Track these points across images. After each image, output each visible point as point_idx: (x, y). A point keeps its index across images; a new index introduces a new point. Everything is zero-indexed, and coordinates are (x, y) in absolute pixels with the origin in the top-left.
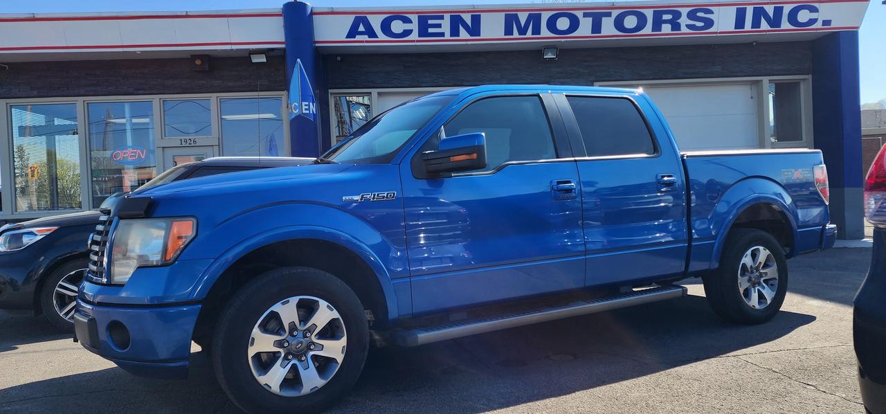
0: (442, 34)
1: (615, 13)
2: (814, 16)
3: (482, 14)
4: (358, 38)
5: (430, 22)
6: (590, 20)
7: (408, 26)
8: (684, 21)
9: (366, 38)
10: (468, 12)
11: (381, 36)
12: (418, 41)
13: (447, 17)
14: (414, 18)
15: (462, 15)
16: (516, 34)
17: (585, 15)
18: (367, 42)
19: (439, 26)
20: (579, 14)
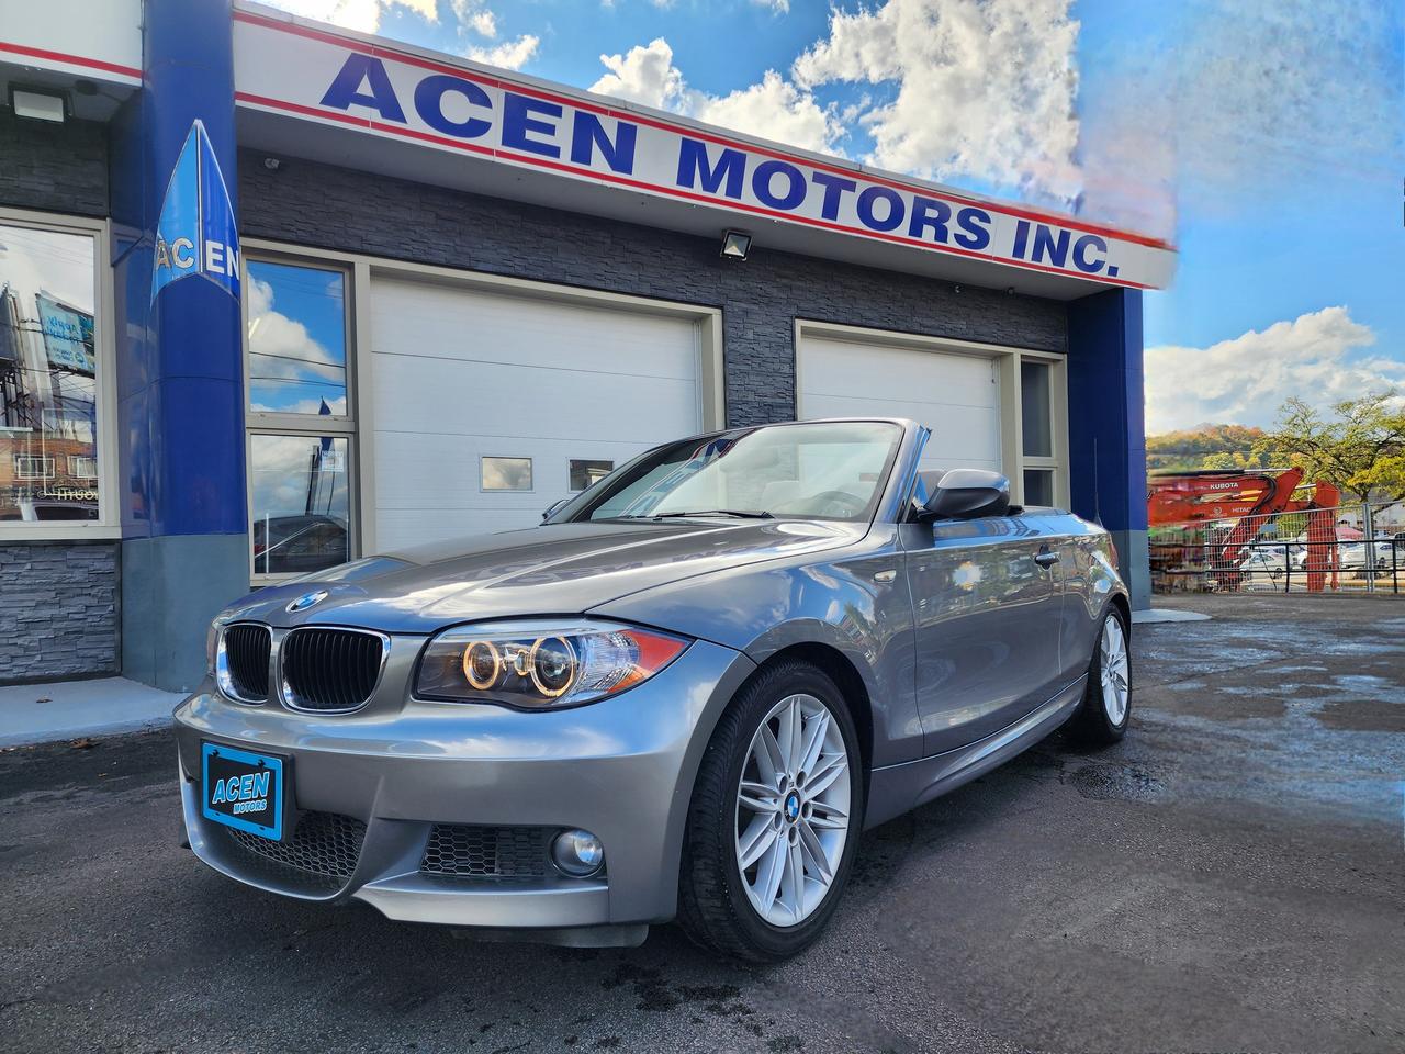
0: (555, 151)
1: (862, 186)
2: (1100, 256)
3: (639, 126)
4: (354, 110)
5: (532, 115)
6: (822, 189)
7: (480, 113)
8: (953, 226)
9: (374, 115)
10: (614, 114)
11: (415, 121)
12: (501, 154)
13: (569, 113)
14: (497, 96)
15: (599, 116)
16: (698, 188)
17: (818, 178)
18: (376, 126)
19: (550, 130)
20: (808, 173)
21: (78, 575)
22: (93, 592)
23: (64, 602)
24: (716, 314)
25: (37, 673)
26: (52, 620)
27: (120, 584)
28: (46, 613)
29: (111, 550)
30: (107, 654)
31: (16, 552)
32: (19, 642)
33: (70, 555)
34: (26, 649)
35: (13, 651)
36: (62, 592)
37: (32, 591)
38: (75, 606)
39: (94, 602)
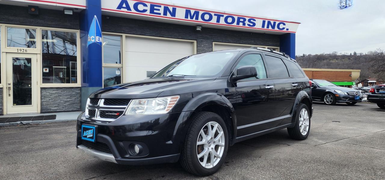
0: (160, 14)
1: (225, 16)
2: (284, 26)
3: (177, 8)
4: (122, 10)
5: (155, 8)
6: (216, 17)
7: (145, 8)
8: (247, 22)
9: (126, 10)
10: (172, 6)
11: (133, 10)
12: (149, 15)
13: (163, 7)
14: (149, 5)
15: (169, 7)
16: (189, 18)
17: (215, 15)
18: (126, 12)
19: (159, 10)
20: (213, 14)
21: (74, 93)
22: (76, 96)
23: (72, 98)
24: (195, 42)
25: (67, 110)
26: (69, 101)
27: (81, 95)
28: (69, 100)
29: (79, 89)
30: (79, 107)
31: (64, 89)
32: (64, 105)
33: (73, 90)
34: (65, 106)
35: (63, 106)
36: (71, 96)
37: (66, 96)
38: (73, 98)
39: (77, 98)
